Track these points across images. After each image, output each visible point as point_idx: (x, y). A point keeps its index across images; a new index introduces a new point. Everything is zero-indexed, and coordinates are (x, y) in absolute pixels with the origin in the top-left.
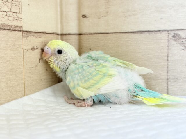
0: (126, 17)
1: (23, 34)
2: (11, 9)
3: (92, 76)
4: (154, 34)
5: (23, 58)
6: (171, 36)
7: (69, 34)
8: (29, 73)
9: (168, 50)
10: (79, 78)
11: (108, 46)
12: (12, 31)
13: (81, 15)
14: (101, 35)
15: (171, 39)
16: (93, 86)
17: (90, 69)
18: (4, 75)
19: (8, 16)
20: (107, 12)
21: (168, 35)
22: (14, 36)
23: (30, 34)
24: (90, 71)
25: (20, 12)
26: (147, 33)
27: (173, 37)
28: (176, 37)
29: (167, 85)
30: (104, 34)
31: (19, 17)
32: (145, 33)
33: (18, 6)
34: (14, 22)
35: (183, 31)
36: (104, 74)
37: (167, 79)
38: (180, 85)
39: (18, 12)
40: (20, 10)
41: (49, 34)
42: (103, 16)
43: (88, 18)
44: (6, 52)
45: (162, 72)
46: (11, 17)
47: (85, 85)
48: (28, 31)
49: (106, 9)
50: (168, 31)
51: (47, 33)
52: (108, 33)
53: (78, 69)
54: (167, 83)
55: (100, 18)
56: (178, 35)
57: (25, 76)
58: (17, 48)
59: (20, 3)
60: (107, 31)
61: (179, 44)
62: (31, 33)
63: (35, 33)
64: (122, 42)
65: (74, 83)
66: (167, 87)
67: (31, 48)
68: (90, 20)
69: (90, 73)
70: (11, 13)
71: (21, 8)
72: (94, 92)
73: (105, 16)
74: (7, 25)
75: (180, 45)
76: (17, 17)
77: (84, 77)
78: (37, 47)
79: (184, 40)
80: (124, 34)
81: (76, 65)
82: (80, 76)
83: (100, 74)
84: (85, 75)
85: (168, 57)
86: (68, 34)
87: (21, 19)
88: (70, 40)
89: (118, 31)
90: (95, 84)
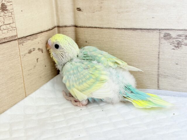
0: (119, 13)
1: (19, 42)
2: (4, 22)
3: (85, 79)
4: (146, 32)
5: (21, 64)
6: (162, 35)
7: (66, 27)
8: (28, 75)
9: (159, 48)
10: (74, 79)
11: (103, 40)
12: (8, 43)
13: (76, 8)
14: (95, 29)
15: (162, 38)
16: (86, 89)
17: (84, 70)
18: (4, 85)
19: (2, 30)
20: (101, 7)
21: (159, 34)
22: (9, 47)
23: (26, 39)
24: (84, 74)
25: (13, 21)
26: (139, 30)
27: (164, 36)
28: (167, 36)
29: (158, 80)
30: (99, 29)
31: (13, 27)
32: (138, 30)
33: (11, 16)
34: (9, 33)
35: (173, 31)
36: (97, 78)
37: (158, 75)
38: (170, 82)
39: (12, 22)
40: (13, 19)
41: (45, 32)
42: (97, 11)
43: (82, 11)
44: (3, 64)
45: (153, 68)
46: (5, 30)
47: (79, 88)
48: (23, 37)
49: (99, 3)
50: (160, 31)
51: (43, 31)
52: (102, 28)
53: (73, 70)
54: (158, 78)
55: (94, 13)
56: (169, 35)
57: (24, 79)
58: (14, 56)
59: (13, 13)
60: (101, 26)
61: (169, 44)
62: (27, 37)
63: (30, 36)
64: (116, 37)
65: (70, 84)
66: (158, 82)
67: (27, 52)
68: (85, 14)
69: (84, 76)
70: (5, 26)
71: (14, 18)
72: (87, 95)
73: (99, 11)
74: (2, 39)
75: (171, 44)
76: (11, 27)
77: (78, 79)
78: (33, 49)
79: (174, 40)
80: (117, 30)
81: (71, 65)
82: (75, 78)
83: (93, 79)
84: (80, 77)
85: (159, 55)
86: (64, 26)
87: (15, 28)
88: (66, 32)
89: (112, 27)
90: (88, 88)
